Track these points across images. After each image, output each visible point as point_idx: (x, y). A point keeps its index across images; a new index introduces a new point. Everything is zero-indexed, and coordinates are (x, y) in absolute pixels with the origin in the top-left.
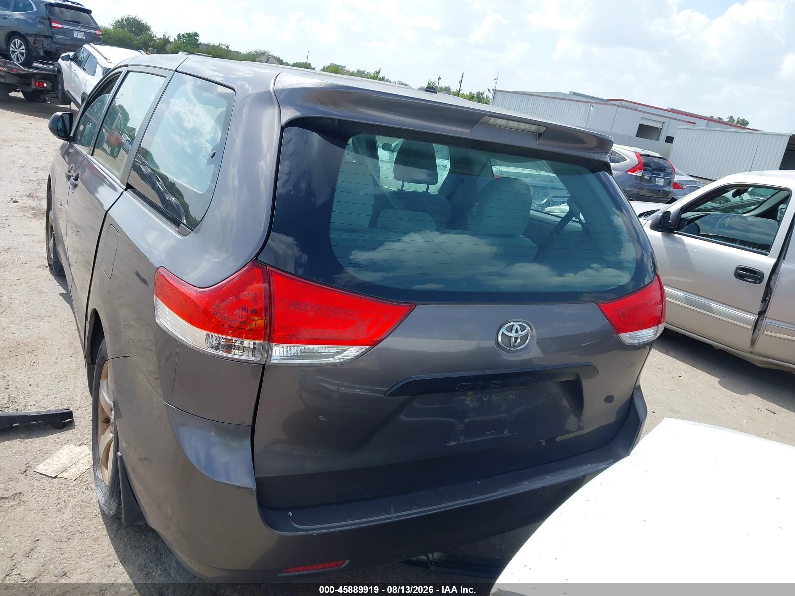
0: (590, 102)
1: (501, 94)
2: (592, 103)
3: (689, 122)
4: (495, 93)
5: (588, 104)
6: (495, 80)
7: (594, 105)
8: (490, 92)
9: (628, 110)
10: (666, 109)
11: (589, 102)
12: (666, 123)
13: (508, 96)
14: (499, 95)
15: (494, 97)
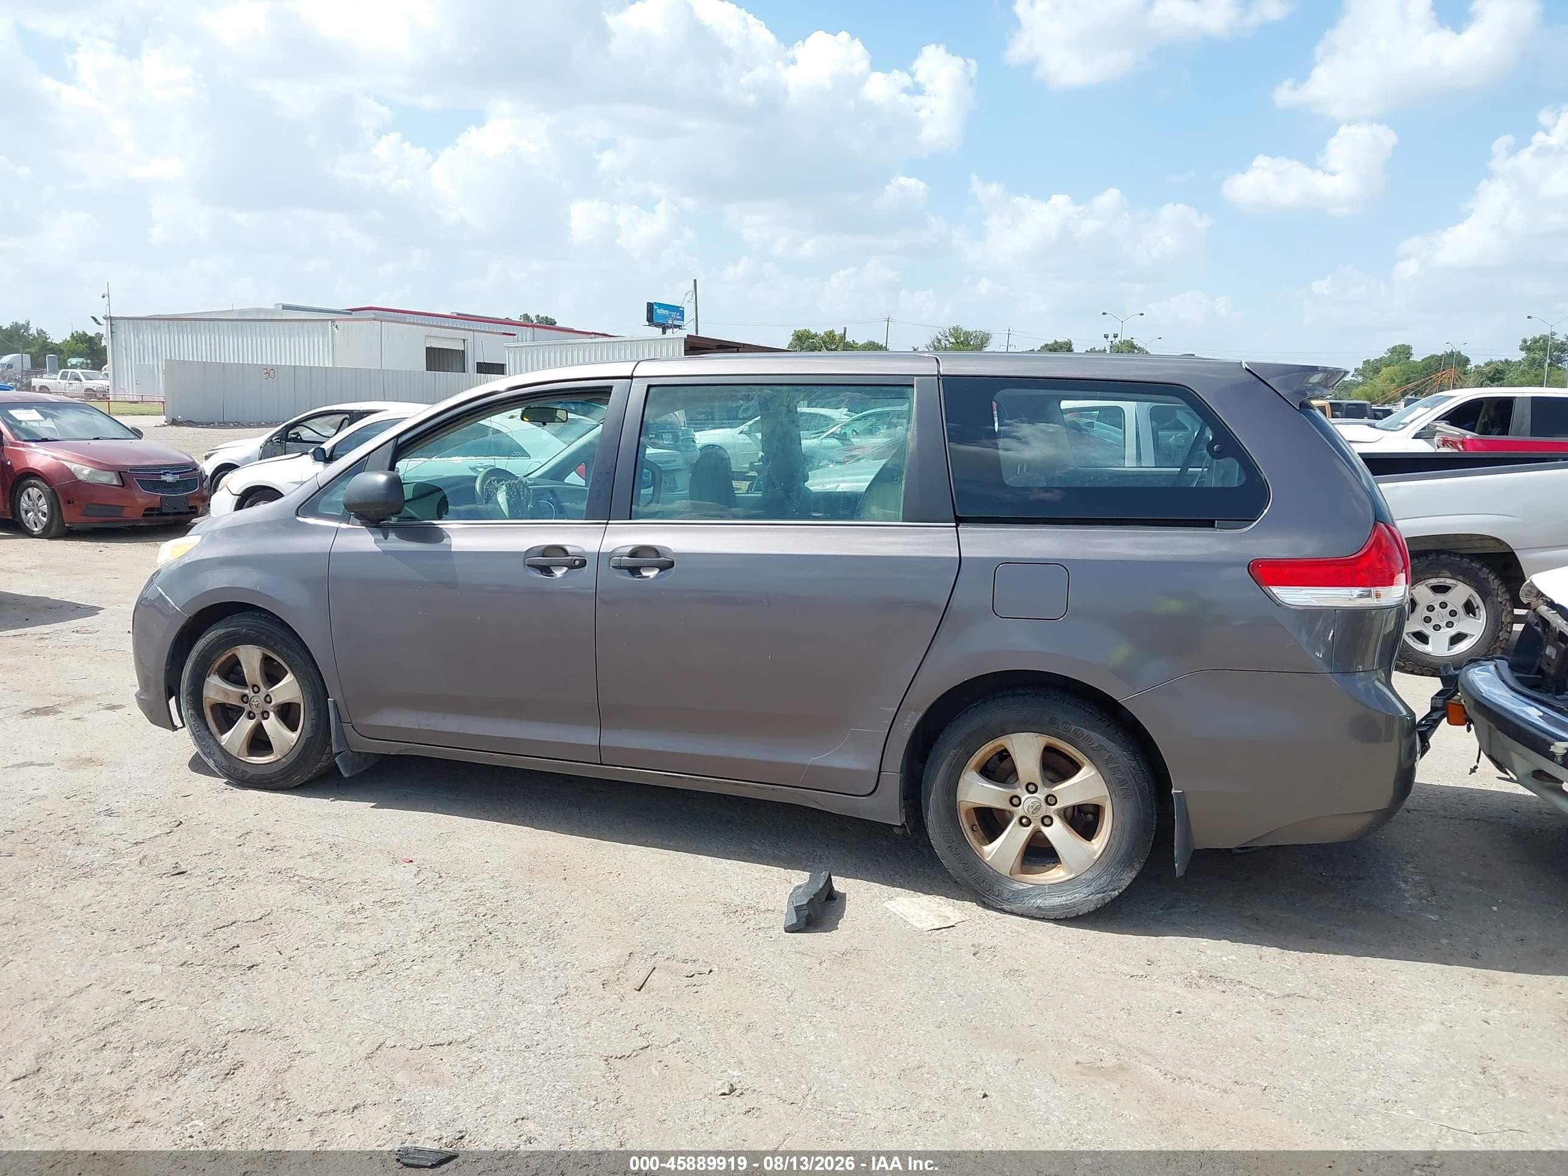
0: (330, 320)
1: (127, 325)
2: (333, 321)
3: (504, 334)
4: (111, 325)
5: (325, 323)
6: (103, 297)
7: (337, 323)
8: (99, 324)
9: (401, 325)
10: (449, 314)
11: (328, 320)
12: (469, 340)
13: (144, 328)
14: (122, 327)
15: (112, 332)
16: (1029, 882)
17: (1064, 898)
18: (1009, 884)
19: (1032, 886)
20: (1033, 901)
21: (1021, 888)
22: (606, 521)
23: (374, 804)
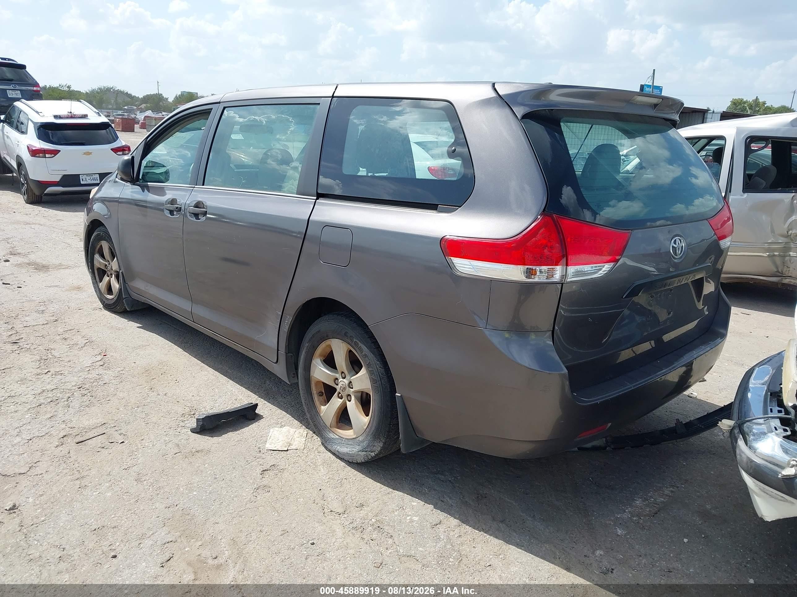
16: (338, 434)
17: (349, 449)
18: (328, 432)
19: (338, 437)
20: (336, 447)
21: (333, 437)
22: (193, 186)
23: (141, 325)
